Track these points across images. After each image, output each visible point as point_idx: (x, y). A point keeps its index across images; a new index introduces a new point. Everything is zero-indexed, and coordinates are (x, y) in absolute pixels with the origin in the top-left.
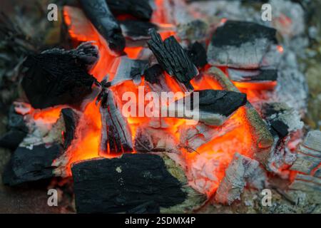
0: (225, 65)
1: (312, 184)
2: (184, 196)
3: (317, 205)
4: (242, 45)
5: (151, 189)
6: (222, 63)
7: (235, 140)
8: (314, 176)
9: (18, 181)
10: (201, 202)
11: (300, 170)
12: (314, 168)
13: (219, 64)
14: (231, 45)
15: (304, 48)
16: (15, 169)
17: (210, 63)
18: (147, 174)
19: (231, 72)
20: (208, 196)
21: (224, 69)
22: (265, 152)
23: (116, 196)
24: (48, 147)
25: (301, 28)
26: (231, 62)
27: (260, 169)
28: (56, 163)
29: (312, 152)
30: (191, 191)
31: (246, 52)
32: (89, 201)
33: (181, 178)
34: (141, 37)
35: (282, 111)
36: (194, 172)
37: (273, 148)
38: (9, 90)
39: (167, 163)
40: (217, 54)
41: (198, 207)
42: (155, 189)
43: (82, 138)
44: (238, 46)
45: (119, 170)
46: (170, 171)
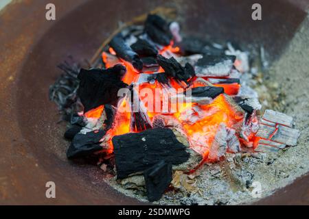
0: (207, 76)
1: (270, 147)
2: (188, 156)
3: (274, 160)
4: (217, 64)
5: (165, 152)
6: (205, 74)
7: (216, 125)
8: (271, 140)
9: (77, 151)
10: (199, 161)
11: (262, 136)
12: (271, 134)
13: (203, 76)
14: (209, 65)
15: (250, 79)
16: (74, 145)
17: (197, 75)
18: (163, 141)
19: (211, 79)
20: (204, 156)
21: (206, 78)
22: (239, 123)
23: (143, 158)
24: (96, 132)
25: (247, 68)
26: (210, 74)
27: (235, 137)
28: (102, 140)
29: (269, 123)
30: (192, 152)
31: (219, 68)
32: (125, 162)
33: (185, 143)
34: (152, 65)
35: (246, 99)
36: (193, 142)
37: (244, 119)
38: (71, 108)
39: (176, 133)
40: (201, 70)
41: (197, 164)
42: (168, 151)
43: (118, 125)
44: (213, 65)
45: (144, 139)
46: (178, 139)
